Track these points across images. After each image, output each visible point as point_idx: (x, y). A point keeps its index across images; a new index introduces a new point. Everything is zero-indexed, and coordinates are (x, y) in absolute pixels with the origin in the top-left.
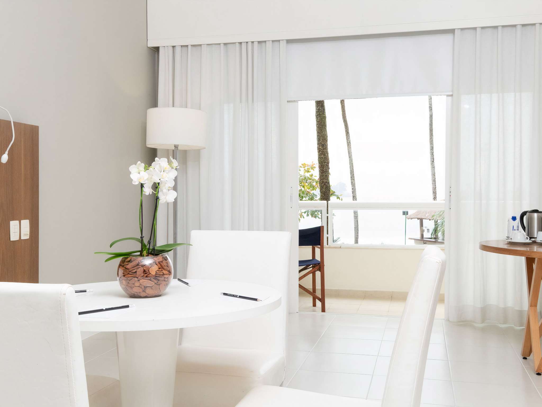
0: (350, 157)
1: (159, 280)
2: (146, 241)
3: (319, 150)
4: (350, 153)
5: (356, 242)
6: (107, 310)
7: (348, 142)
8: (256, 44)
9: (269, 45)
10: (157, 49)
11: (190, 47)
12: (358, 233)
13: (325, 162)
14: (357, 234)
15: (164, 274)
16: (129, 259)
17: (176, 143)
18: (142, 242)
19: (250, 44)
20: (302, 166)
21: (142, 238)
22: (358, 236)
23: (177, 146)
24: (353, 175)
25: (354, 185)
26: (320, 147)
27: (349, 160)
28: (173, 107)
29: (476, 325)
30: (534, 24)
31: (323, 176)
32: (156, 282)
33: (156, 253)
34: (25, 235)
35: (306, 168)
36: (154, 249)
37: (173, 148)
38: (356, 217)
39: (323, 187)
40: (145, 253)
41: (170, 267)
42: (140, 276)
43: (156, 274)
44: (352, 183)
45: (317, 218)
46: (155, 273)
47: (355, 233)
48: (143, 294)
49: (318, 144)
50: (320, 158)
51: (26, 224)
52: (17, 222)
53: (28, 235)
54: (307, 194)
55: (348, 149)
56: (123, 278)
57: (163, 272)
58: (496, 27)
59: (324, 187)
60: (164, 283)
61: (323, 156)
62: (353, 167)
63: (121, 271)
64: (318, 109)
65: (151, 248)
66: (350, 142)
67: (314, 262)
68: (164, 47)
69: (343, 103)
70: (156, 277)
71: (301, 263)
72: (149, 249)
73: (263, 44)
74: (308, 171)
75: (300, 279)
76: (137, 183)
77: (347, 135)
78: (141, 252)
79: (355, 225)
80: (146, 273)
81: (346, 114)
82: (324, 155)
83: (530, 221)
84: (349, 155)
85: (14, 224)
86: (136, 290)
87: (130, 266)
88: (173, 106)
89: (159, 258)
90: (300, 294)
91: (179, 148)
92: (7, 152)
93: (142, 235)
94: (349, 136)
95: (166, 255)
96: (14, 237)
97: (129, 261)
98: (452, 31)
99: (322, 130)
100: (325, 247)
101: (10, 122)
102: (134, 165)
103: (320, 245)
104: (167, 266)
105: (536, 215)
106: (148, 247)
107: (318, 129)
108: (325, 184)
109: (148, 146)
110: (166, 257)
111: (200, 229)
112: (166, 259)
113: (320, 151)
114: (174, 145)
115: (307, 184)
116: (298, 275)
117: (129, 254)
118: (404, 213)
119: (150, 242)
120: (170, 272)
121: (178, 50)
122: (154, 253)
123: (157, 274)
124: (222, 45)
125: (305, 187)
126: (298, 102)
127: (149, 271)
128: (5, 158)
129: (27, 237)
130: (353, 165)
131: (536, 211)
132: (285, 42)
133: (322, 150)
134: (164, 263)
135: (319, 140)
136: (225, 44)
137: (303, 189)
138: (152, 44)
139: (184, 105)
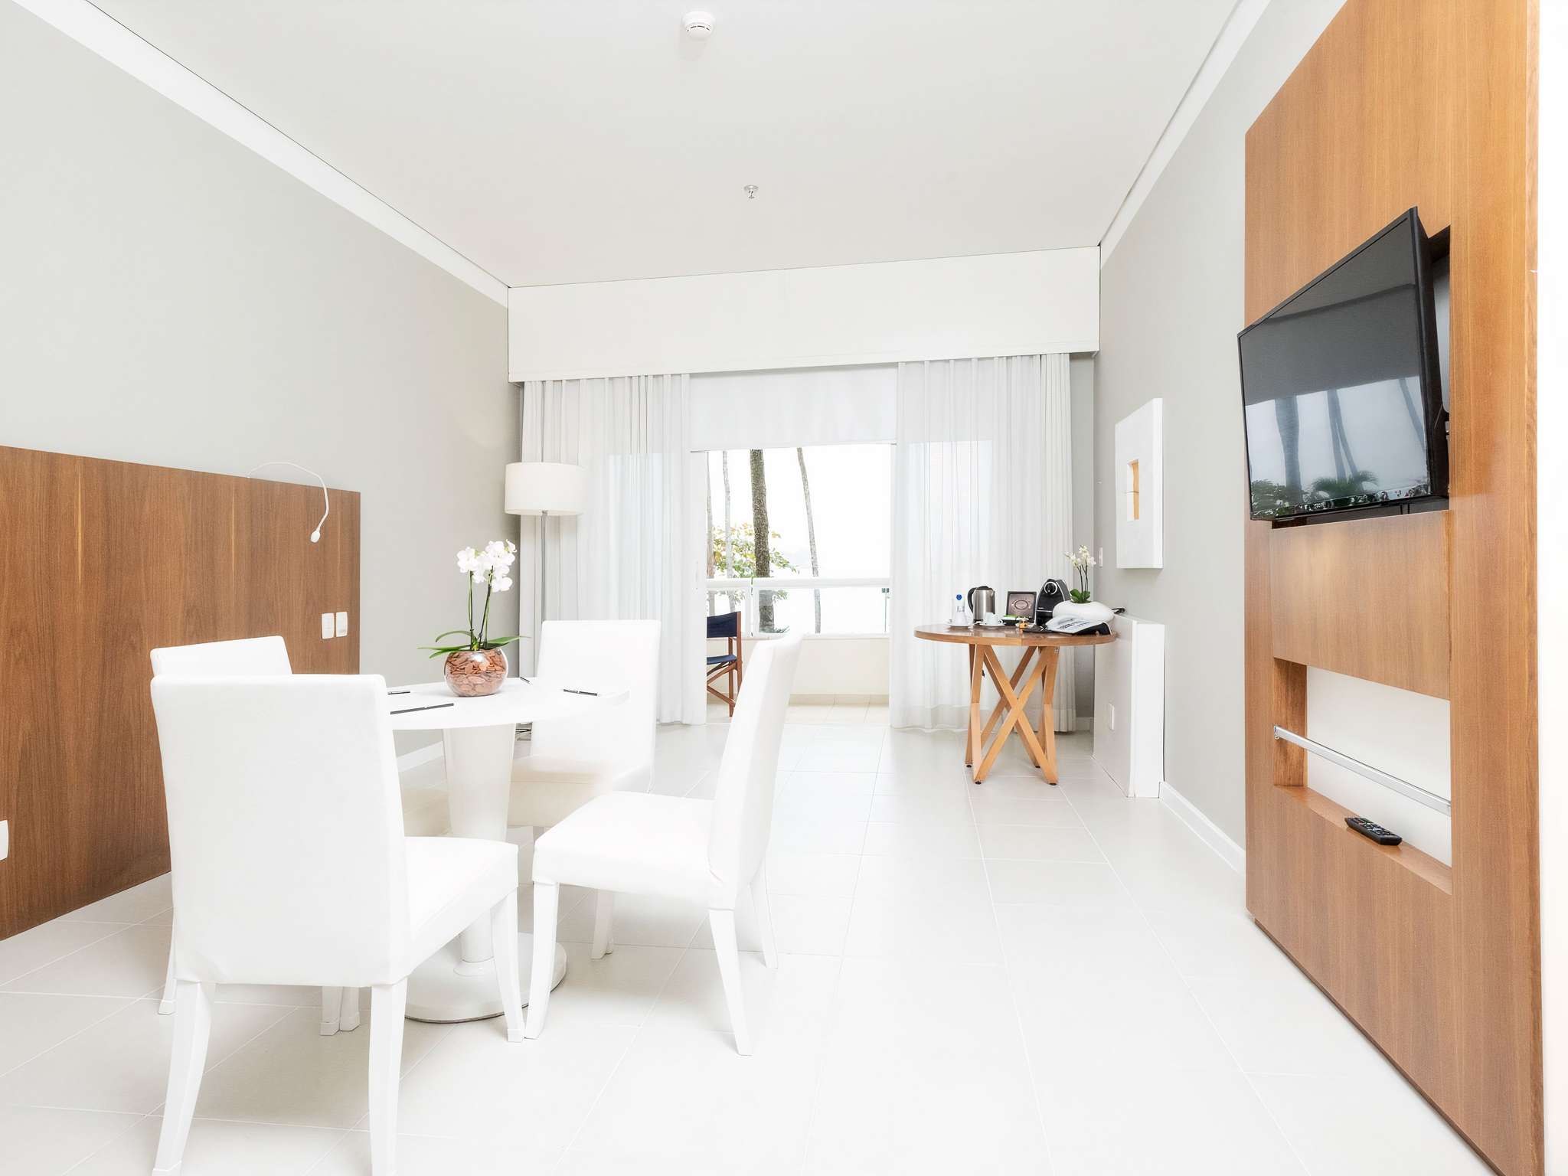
1: (490, 677)
2: (476, 634)
3: (755, 508)
5: (818, 630)
6: (428, 708)
7: (807, 492)
8: (650, 378)
9: (667, 380)
10: (521, 385)
11: (564, 382)
12: (820, 618)
13: (762, 525)
14: (819, 622)
15: (496, 670)
16: (457, 654)
18: (472, 634)
19: (643, 379)
20: (743, 528)
21: (472, 631)
23: (545, 512)
26: (756, 504)
29: (926, 731)
30: (993, 358)
31: (759, 543)
32: (487, 678)
33: (488, 647)
34: (342, 631)
35: (747, 530)
36: (486, 643)
37: (541, 514)
38: (817, 597)
39: (759, 558)
40: (475, 647)
41: (505, 662)
42: (469, 673)
46: (487, 669)
47: (816, 619)
48: (471, 693)
50: (756, 519)
51: (343, 617)
52: (331, 615)
53: (345, 631)
54: (749, 566)
56: (450, 675)
57: (495, 668)
58: (948, 361)
60: (497, 680)
63: (448, 669)
65: (483, 640)
67: (730, 659)
68: (531, 382)
70: (487, 673)
71: (710, 660)
72: (480, 643)
73: (661, 378)
75: (708, 682)
76: (465, 571)
78: (471, 646)
80: (476, 669)
82: (761, 515)
83: (979, 598)
85: (327, 619)
86: (464, 689)
87: (457, 662)
88: (542, 461)
89: (492, 653)
90: (709, 702)
92: (318, 529)
93: (472, 629)
95: (500, 649)
96: (327, 633)
97: (457, 657)
98: (895, 365)
100: (743, 638)
101: (323, 489)
102: (463, 551)
103: (736, 636)
105: (984, 592)
106: (479, 641)
107: (753, 479)
109: (507, 512)
110: (500, 652)
111: (578, 619)
112: (499, 653)
114: (542, 510)
115: (749, 552)
116: (705, 679)
117: (457, 649)
118: (884, 591)
119: (481, 636)
120: (504, 668)
121: (549, 386)
122: (486, 647)
123: (489, 671)
124: (607, 380)
125: (748, 556)
126: (708, 453)
127: (480, 667)
128: (316, 536)
129: (345, 634)
131: (985, 588)
132: (688, 377)
133: (758, 507)
134: (497, 659)
135: (754, 494)
136: (611, 379)
137: (744, 559)
138: (515, 378)
139: (557, 459)
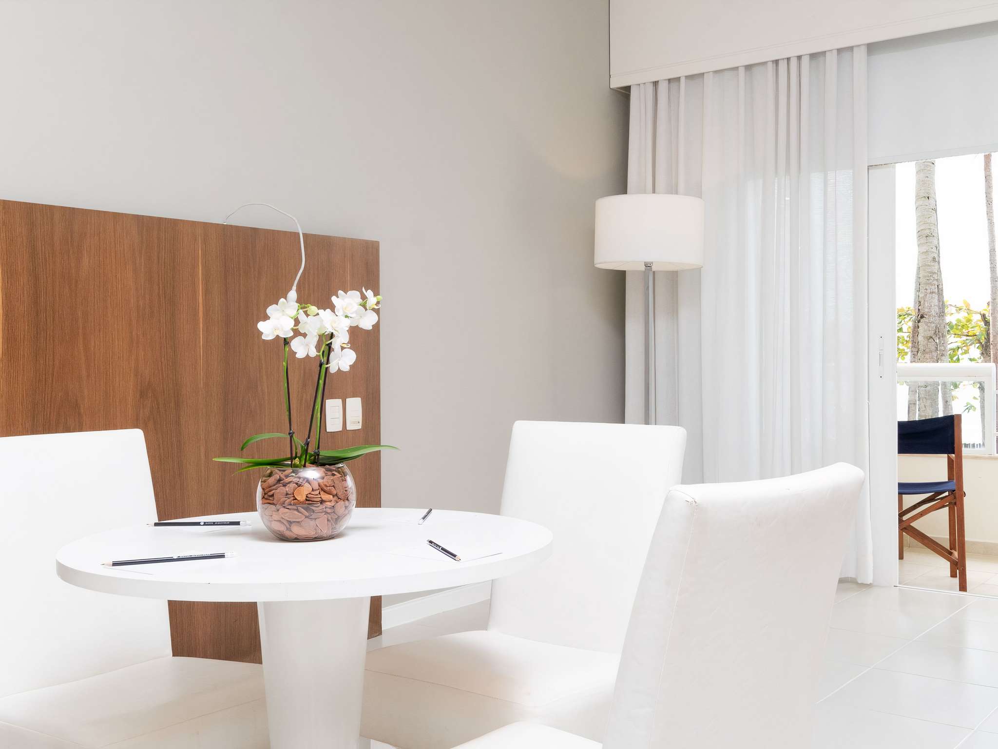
1: (313, 512)
6: (180, 559)
8: (805, 61)
9: (832, 58)
10: (628, 89)
11: (683, 80)
15: (323, 500)
16: (268, 472)
17: (648, 260)
19: (794, 63)
21: (291, 435)
23: (649, 265)
28: (654, 194)
32: (308, 512)
33: (322, 461)
34: (355, 423)
36: (318, 455)
37: (643, 268)
40: (298, 461)
42: (279, 503)
43: (306, 500)
46: (304, 498)
48: (288, 535)
51: (355, 405)
52: (338, 402)
53: (359, 422)
57: (321, 497)
60: (324, 516)
68: (639, 85)
70: (307, 506)
72: (306, 454)
73: (820, 59)
80: (291, 496)
85: (333, 406)
86: (276, 528)
87: (266, 484)
88: (654, 192)
91: (654, 268)
92: (294, 288)
93: (290, 430)
96: (333, 424)
100: (967, 457)
102: (274, 306)
103: (954, 452)
104: (333, 486)
109: (598, 266)
114: (645, 262)
119: (307, 443)
121: (663, 88)
123: (308, 500)
124: (742, 71)
126: (894, 167)
127: (293, 494)
129: (359, 426)
132: (864, 50)
134: (332, 483)
136: (748, 68)
138: (617, 82)
139: (673, 190)
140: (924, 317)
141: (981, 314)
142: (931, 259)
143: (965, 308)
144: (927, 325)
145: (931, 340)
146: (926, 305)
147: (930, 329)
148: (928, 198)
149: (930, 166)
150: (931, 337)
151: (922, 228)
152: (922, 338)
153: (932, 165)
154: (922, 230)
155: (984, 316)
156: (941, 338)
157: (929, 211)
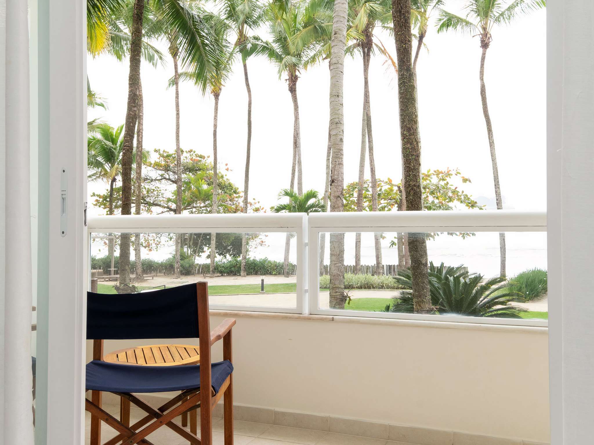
0: (494, 160)
4: (493, 155)
12: (505, 254)
14: (503, 256)
22: (505, 257)
24: (498, 182)
25: (499, 195)
26: (405, 133)
27: (492, 164)
31: (409, 176)
39: (409, 193)
44: (496, 192)
45: (454, 235)
47: (501, 254)
49: (402, 128)
55: (491, 151)
59: (412, 193)
61: (409, 145)
62: (497, 172)
64: (402, 75)
66: (493, 142)
69: (484, 94)
74: (443, 179)
77: (489, 134)
79: (501, 245)
81: (488, 107)
84: (493, 158)
94: (492, 134)
99: (407, 106)
107: (402, 104)
108: (412, 189)
113: (404, 138)
130: (497, 170)
133: (407, 136)
140: (334, 182)
141: (397, 186)
142: (339, 140)
143: (388, 182)
144: (336, 187)
145: (339, 199)
146: (336, 173)
147: (338, 190)
148: (338, 96)
149: (340, 74)
150: (339, 197)
151: (333, 118)
152: (333, 197)
153: (341, 73)
154: (334, 119)
155: (399, 187)
156: (374, 201)
157: (338, 106)
